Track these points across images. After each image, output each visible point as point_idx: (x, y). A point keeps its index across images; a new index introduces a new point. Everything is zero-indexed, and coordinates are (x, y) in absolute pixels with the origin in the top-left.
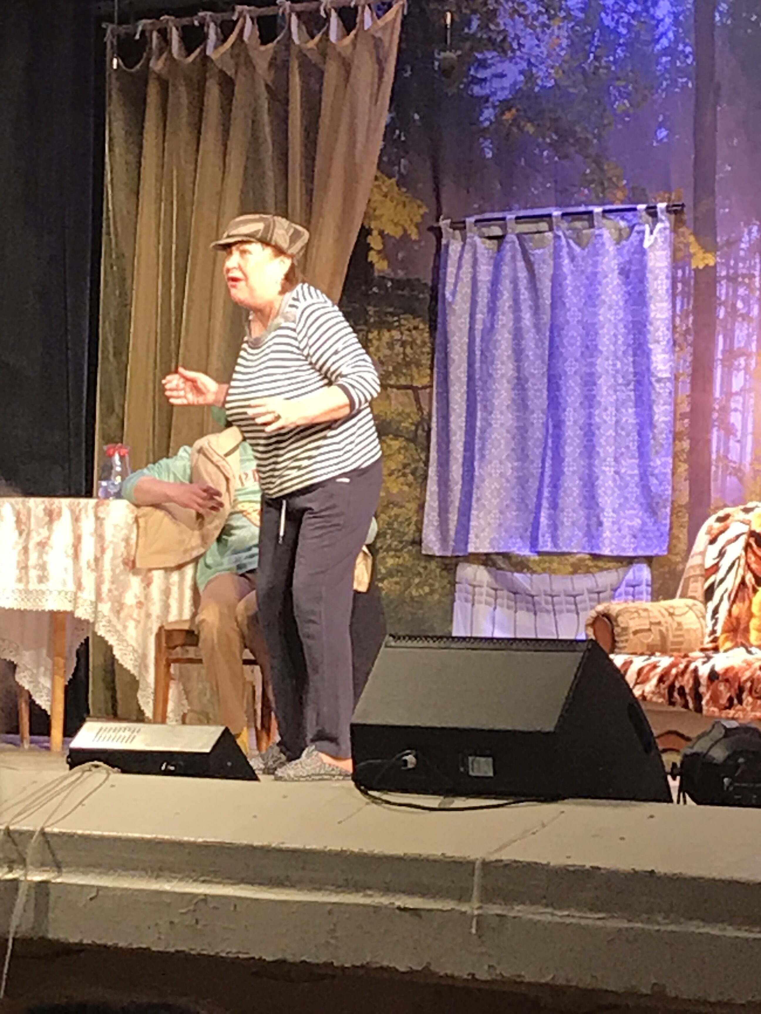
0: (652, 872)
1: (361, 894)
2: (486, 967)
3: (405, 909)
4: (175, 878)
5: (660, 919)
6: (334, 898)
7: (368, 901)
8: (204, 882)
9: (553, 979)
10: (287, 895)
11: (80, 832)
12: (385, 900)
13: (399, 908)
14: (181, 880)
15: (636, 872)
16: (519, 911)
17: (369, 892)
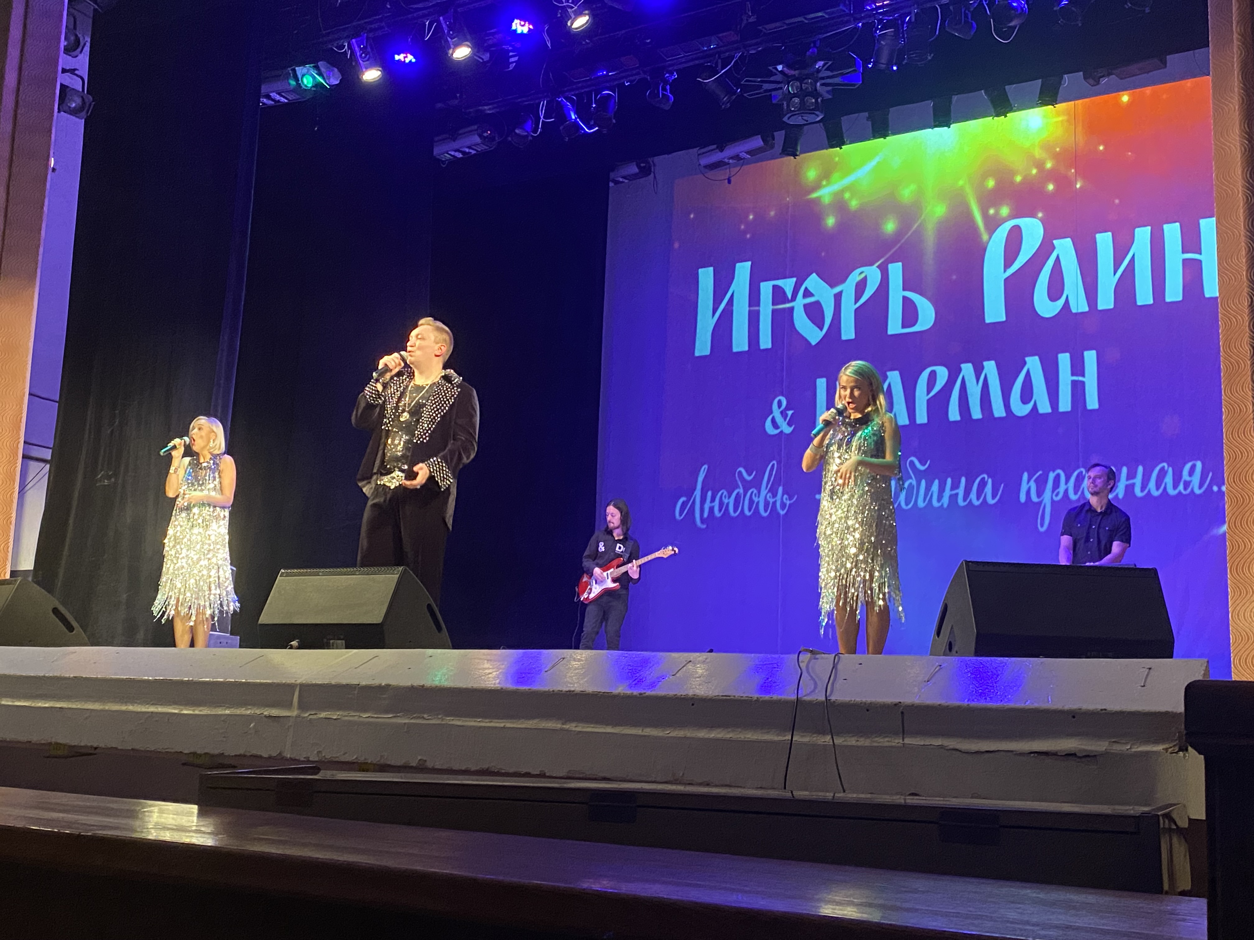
0: (423, 686)
1: (244, 709)
2: (316, 752)
3: (270, 717)
4: (136, 703)
5: (425, 716)
6: (227, 712)
7: (248, 712)
8: (152, 704)
9: (356, 758)
10: (200, 711)
11: (84, 676)
12: (258, 712)
13: (265, 716)
14: (139, 704)
15: (412, 686)
16: (339, 715)
17: (249, 707)
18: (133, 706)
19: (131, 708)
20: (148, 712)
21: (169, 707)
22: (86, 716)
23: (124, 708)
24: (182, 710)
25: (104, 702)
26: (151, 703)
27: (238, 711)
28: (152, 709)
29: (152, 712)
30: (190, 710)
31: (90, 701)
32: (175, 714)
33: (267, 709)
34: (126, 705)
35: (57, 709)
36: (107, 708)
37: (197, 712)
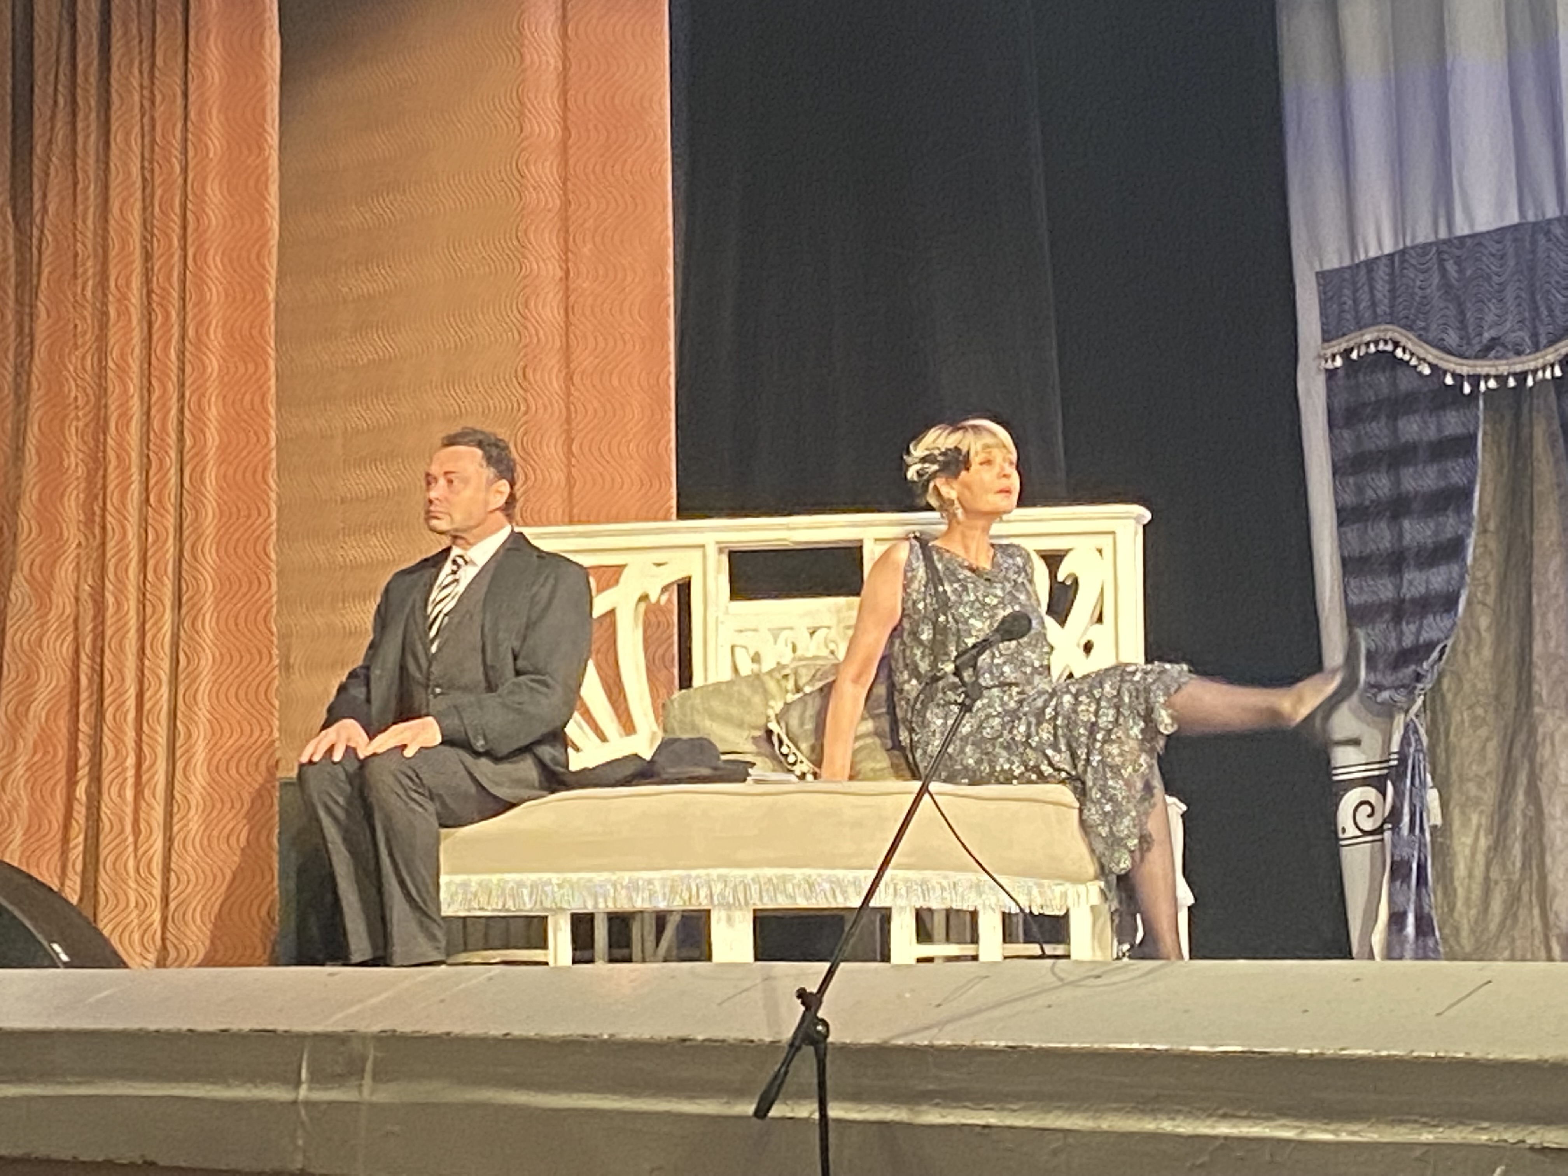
3: (1544, 1150)
4: (1179, 1112)
7: (1484, 1138)
8: (1224, 1116)
12: (1510, 1136)
13: (1532, 1148)
14: (1188, 1115)
17: (1486, 1125)
18: (1173, 1119)
19: (1167, 1126)
20: (1215, 1137)
21: (1266, 1124)
22: (1055, 1145)
23: (1149, 1125)
24: (1303, 1132)
25: (1096, 1111)
26: (1221, 1112)
27: (1457, 1135)
28: (1224, 1129)
29: (1226, 1138)
30: (1326, 1131)
31: (1059, 1108)
32: (1288, 1141)
33: (1533, 1128)
34: (1155, 1119)
35: (978, 1129)
36: (1105, 1125)
37: (1344, 1137)
